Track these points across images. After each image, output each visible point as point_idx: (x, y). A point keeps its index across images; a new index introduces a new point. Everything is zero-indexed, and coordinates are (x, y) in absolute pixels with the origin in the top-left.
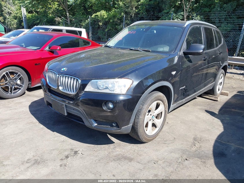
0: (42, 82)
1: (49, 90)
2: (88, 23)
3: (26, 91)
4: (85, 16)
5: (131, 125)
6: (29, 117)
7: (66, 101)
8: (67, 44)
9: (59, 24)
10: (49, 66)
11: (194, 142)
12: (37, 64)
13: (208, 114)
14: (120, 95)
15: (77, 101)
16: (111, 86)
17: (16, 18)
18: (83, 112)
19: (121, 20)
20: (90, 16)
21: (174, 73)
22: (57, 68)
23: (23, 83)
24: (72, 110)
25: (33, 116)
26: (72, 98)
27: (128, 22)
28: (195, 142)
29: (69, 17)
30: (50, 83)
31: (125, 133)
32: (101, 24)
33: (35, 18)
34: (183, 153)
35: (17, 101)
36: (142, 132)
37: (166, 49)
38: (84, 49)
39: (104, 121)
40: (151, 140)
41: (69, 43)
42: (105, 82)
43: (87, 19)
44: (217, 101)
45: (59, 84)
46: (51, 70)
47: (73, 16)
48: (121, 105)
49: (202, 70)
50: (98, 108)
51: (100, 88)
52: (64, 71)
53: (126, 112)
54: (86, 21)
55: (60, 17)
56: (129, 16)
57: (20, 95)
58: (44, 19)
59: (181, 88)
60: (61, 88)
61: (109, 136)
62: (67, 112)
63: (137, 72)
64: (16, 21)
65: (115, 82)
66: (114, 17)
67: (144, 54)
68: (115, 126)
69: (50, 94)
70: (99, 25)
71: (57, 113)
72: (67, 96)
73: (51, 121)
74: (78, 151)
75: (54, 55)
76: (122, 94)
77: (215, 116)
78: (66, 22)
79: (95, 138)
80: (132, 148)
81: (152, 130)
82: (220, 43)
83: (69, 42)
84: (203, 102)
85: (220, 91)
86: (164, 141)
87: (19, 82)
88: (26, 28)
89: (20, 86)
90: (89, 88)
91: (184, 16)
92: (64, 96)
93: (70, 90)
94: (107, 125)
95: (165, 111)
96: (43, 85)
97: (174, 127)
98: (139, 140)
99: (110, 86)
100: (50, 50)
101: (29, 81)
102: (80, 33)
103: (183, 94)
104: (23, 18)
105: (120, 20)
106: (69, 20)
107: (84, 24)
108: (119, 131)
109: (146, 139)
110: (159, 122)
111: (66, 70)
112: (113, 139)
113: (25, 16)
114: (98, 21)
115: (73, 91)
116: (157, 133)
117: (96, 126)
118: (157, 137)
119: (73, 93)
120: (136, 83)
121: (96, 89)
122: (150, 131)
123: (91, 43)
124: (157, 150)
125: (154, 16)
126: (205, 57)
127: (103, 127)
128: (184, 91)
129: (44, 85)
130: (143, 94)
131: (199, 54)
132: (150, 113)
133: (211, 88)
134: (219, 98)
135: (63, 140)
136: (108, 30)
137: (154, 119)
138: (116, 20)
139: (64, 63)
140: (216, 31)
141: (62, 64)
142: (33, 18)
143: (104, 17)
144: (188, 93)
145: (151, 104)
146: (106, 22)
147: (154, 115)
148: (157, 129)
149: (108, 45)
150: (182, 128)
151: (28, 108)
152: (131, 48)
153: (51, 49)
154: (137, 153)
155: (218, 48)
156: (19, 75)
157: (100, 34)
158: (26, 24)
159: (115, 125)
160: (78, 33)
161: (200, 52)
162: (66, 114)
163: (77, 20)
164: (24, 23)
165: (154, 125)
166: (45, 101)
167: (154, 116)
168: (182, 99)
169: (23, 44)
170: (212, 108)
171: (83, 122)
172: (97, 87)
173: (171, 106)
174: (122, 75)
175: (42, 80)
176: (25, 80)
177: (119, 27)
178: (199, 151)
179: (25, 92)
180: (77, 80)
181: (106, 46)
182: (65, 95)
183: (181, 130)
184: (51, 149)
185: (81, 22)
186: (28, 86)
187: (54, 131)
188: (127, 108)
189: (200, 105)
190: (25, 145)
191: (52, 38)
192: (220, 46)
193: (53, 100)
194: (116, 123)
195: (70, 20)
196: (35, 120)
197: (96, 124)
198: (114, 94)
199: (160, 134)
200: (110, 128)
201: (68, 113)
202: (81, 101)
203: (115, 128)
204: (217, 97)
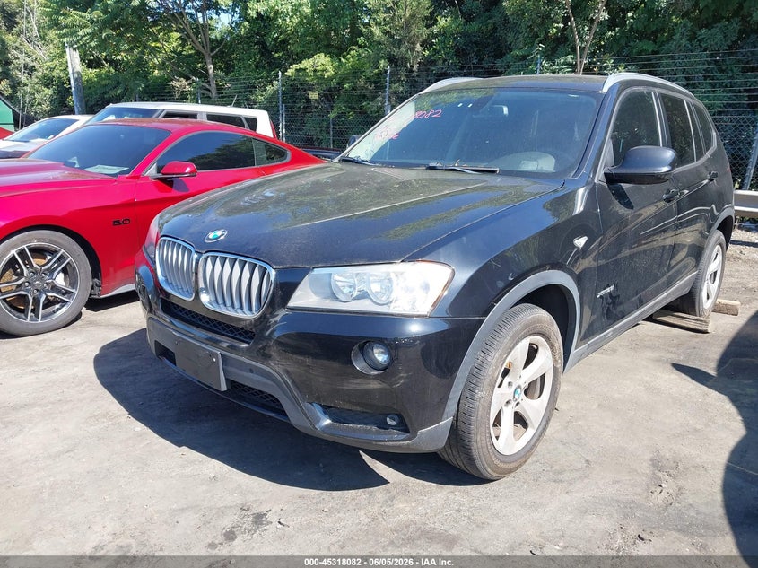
0: (140, 278)
1: (164, 304)
2: (274, 94)
3: (84, 308)
4: (264, 74)
5: (447, 421)
6: (97, 397)
7: (221, 341)
8: (212, 155)
9: (183, 98)
10: (163, 225)
11: (654, 474)
12: (118, 221)
13: (683, 375)
14: (408, 318)
15: (265, 344)
16: (379, 290)
17: (49, 83)
18: (283, 379)
19: (378, 82)
20: (280, 73)
21: (580, 242)
22: (191, 230)
23: (73, 284)
24: (245, 374)
25: (108, 393)
26: (246, 332)
27: (401, 89)
28: (660, 474)
29: (215, 76)
30: (167, 280)
31: (429, 448)
32: (314, 96)
33: (110, 82)
34: (626, 516)
35: (54, 344)
36: (484, 445)
37: (547, 164)
38: (268, 171)
39: (358, 409)
40: (510, 471)
41: (218, 155)
42: (357, 274)
43: (271, 82)
44: (705, 332)
45: (201, 285)
46: (169, 238)
47: (226, 74)
48: (415, 353)
49: (649, 237)
50: (336, 365)
51: (341, 297)
52: (217, 242)
53: (433, 379)
54: (268, 88)
55: (187, 78)
56: (402, 71)
57: (65, 322)
58: (137, 84)
59: (600, 294)
60: (205, 298)
61: (367, 458)
62: (226, 379)
63: (464, 238)
64: (49, 92)
65: (393, 276)
66: (356, 73)
67: (477, 181)
68: (393, 427)
69: (167, 318)
70: (308, 100)
71: (187, 381)
72: (228, 326)
73: (170, 409)
74: (265, 515)
75: (175, 193)
76: (418, 316)
77: (708, 383)
78: (206, 92)
79: (321, 465)
80: (448, 499)
81: (514, 435)
82: (708, 146)
83: (219, 149)
84: (660, 337)
85: (711, 301)
86: (554, 473)
87: (60, 280)
88: (82, 113)
89: (64, 294)
90: (304, 297)
91: (577, 68)
92: (216, 327)
93: (237, 304)
94: (366, 424)
95: (555, 369)
96: (144, 288)
97: (580, 423)
98: (474, 472)
99: (375, 287)
100: (160, 175)
101: (93, 278)
102: (253, 123)
103: (605, 312)
104: (72, 82)
105: (376, 83)
106: (213, 87)
107: (260, 99)
108: (408, 444)
109: (496, 469)
110: (534, 408)
111: (222, 237)
112: (381, 469)
113: (76, 76)
114: (306, 87)
115: (250, 309)
116: (529, 447)
117: (327, 426)
118: (530, 461)
119: (248, 315)
120: (463, 276)
121: (328, 301)
122: (508, 441)
123: (289, 153)
124: (535, 506)
125: (482, 67)
126: (668, 191)
127: (355, 430)
128: (610, 300)
129: (148, 289)
130: (486, 313)
131: (658, 179)
132: (507, 379)
133: (686, 291)
134: (710, 324)
135: (212, 475)
136: (336, 114)
137: (520, 400)
138: (361, 82)
139: (212, 216)
140: (696, 107)
141: (207, 220)
142: (103, 83)
143: (326, 75)
144: (620, 308)
145: (513, 347)
146: (330, 90)
147: (519, 387)
148: (530, 432)
149: (352, 155)
150: (608, 427)
151: (92, 364)
152: (431, 165)
153: (163, 174)
154: (469, 518)
155: (702, 160)
156: (62, 258)
157: (311, 128)
158: (80, 101)
159: (394, 423)
160: (246, 125)
161: (661, 174)
162: (224, 387)
163: (241, 84)
164: (74, 98)
165: (520, 420)
166: (150, 340)
167: (519, 390)
168: (603, 330)
169: (75, 160)
170: (692, 357)
171: (284, 414)
172: (329, 292)
173: (573, 352)
174: (417, 251)
175: (140, 271)
176: (82, 275)
177: (372, 106)
178: (677, 505)
179: (80, 314)
180: (264, 271)
181: (347, 161)
182: (219, 323)
183: (605, 434)
184: (174, 506)
185: (251, 92)
186: (91, 294)
187: (179, 444)
188: (437, 361)
189: (652, 348)
190: (83, 495)
191: (165, 138)
192: (708, 154)
193: (179, 340)
194: (400, 416)
195: (217, 85)
196: (115, 407)
197: (328, 421)
198: (392, 315)
199: (540, 448)
200: (377, 433)
201: (230, 382)
202: (278, 343)
203: (396, 435)
204: (704, 319)
